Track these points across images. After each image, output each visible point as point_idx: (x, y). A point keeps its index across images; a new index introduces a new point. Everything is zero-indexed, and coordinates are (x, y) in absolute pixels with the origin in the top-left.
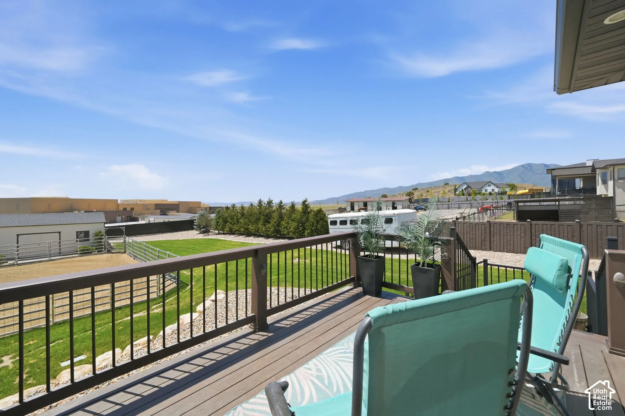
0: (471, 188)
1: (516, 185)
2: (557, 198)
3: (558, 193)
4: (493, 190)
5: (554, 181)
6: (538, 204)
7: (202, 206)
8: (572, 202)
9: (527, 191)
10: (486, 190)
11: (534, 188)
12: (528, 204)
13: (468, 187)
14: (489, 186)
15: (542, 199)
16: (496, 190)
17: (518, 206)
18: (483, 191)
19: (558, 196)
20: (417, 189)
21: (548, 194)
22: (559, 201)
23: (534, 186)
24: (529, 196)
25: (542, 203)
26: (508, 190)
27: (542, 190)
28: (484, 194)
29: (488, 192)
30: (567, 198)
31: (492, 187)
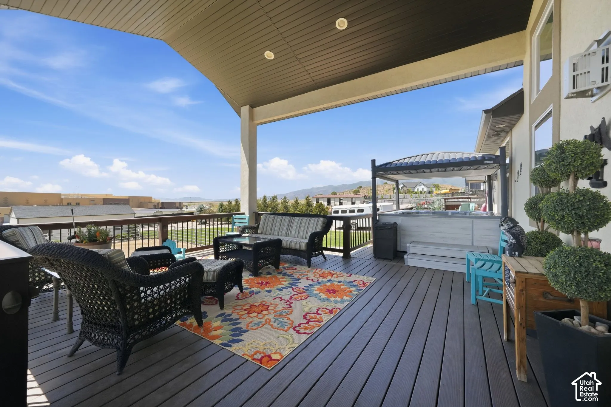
0: (406, 187)
1: (439, 185)
2: (469, 196)
3: (470, 193)
4: (423, 189)
5: (467, 184)
6: (456, 200)
7: (153, 202)
8: (479, 199)
9: (448, 190)
10: (418, 189)
11: (453, 188)
12: (450, 200)
13: (404, 186)
14: (420, 186)
15: (459, 197)
16: (426, 189)
17: (445, 202)
18: (416, 190)
19: (470, 195)
20: (361, 187)
21: (463, 193)
22: (470, 198)
23: (453, 186)
24: (451, 195)
25: (459, 200)
26: (434, 189)
27: (459, 190)
28: (416, 193)
29: (420, 190)
30: (475, 196)
31: (423, 187)
